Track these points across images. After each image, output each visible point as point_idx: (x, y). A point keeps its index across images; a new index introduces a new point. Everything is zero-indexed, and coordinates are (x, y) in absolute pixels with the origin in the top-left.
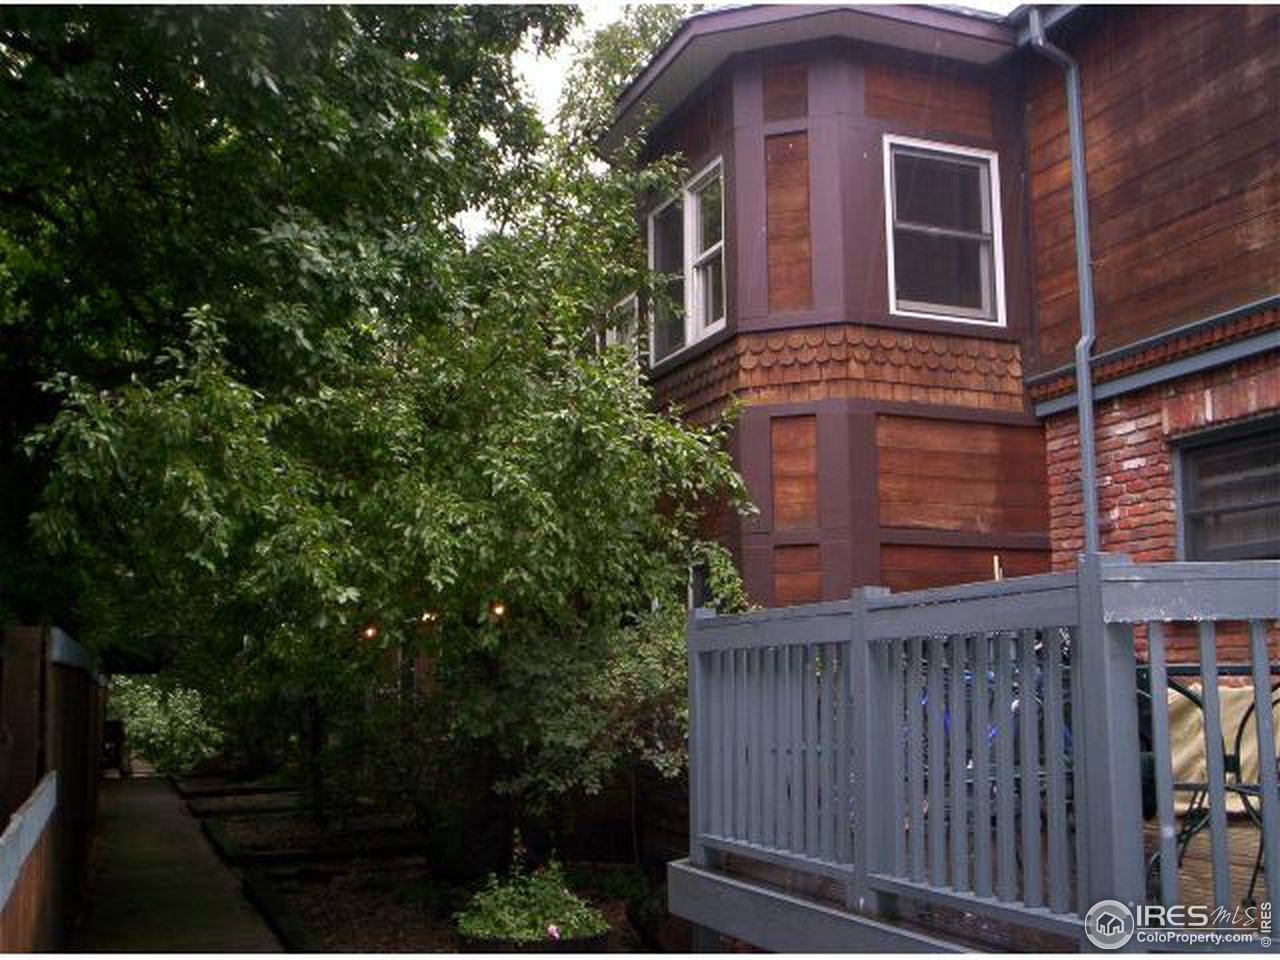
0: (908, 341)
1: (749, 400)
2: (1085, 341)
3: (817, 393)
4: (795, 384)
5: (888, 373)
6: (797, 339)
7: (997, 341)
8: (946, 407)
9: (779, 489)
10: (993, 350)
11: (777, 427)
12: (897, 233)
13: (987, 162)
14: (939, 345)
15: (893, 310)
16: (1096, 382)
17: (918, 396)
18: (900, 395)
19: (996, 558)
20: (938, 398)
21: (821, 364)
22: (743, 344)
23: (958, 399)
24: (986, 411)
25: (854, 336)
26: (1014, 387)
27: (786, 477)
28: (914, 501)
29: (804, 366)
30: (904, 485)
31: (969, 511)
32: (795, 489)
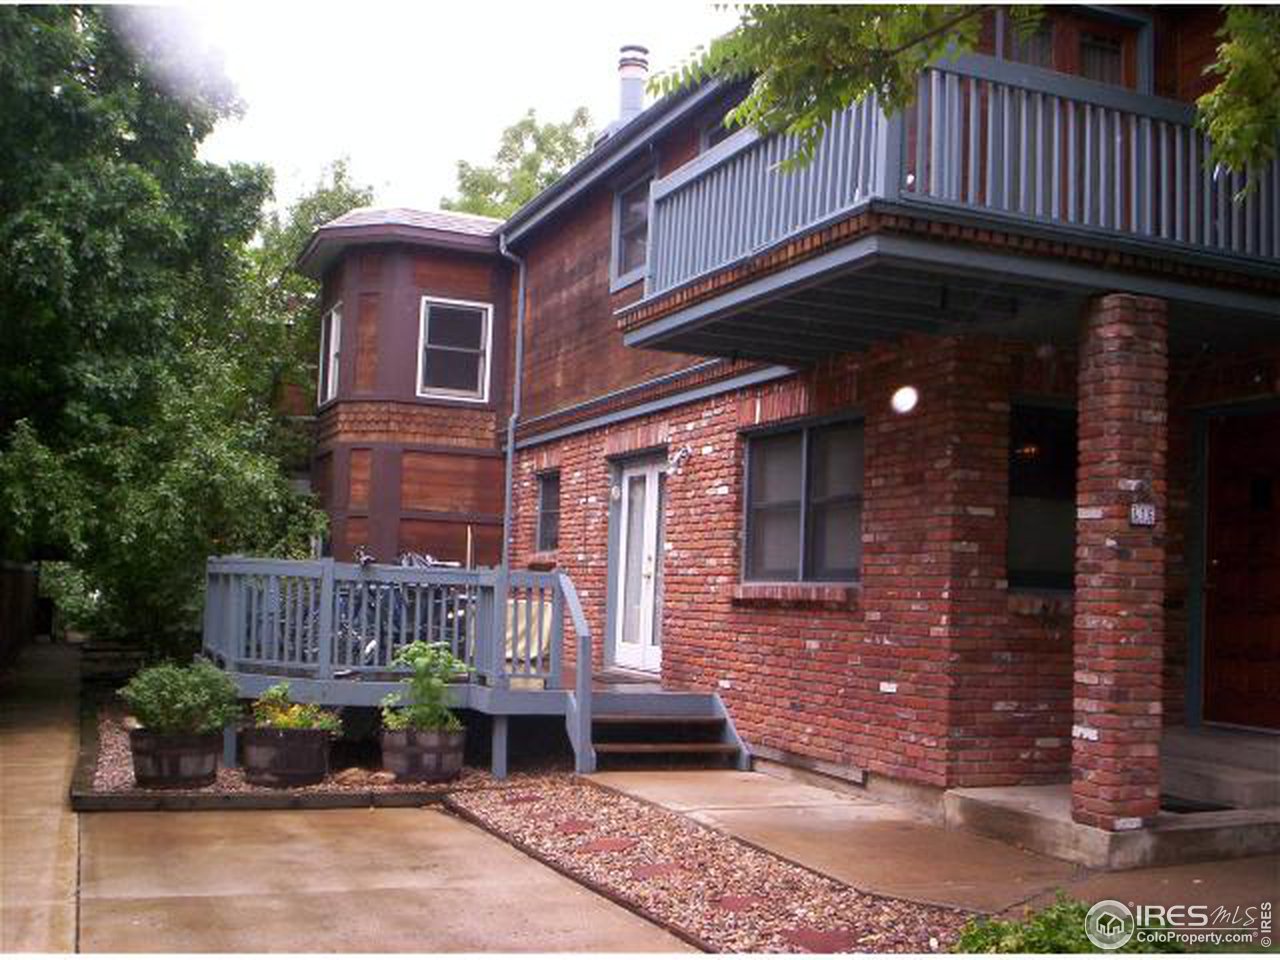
0: (426, 411)
1: (342, 438)
2: (515, 416)
3: (373, 437)
4: (363, 431)
5: (413, 428)
6: (367, 406)
7: (481, 410)
8: (448, 446)
9: (353, 487)
10: (478, 415)
11: (354, 454)
12: (426, 349)
13: (486, 310)
14: (445, 413)
15: (418, 393)
16: (516, 439)
17: (429, 440)
18: (418, 440)
19: (469, 529)
20: (443, 441)
21: (377, 422)
22: (341, 407)
23: (454, 442)
24: (472, 449)
25: (393, 408)
26: (490, 435)
27: (357, 481)
28: (423, 496)
29: (369, 422)
30: (417, 487)
31: (456, 503)
32: (359, 487)
